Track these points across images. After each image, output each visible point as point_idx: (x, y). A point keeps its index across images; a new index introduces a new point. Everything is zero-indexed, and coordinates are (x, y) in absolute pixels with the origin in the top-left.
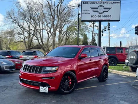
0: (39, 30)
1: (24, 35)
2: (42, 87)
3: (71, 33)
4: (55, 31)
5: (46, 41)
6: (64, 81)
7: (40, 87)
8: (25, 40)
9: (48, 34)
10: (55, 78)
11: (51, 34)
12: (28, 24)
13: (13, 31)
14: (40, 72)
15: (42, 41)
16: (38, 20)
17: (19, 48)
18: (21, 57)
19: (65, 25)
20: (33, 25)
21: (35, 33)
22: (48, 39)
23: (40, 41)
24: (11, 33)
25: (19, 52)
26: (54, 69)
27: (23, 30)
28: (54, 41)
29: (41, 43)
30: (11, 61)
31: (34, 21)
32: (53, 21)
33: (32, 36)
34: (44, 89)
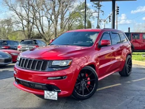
0: (39, 18)
1: (22, 23)
2: (48, 92)
3: (74, 20)
4: (56, 18)
5: (47, 30)
6: (79, 81)
7: (45, 92)
8: (24, 28)
9: (49, 22)
10: (67, 77)
11: (53, 21)
12: (26, 11)
13: (11, 19)
14: (44, 68)
15: (42, 30)
16: (37, 6)
17: (18, 38)
18: (19, 48)
19: (67, 11)
20: (32, 12)
21: (35, 21)
22: (49, 27)
23: (40, 30)
24: (8, 22)
25: (17, 42)
26: (64, 63)
27: (21, 17)
28: (56, 29)
29: (41, 32)
30: (7, 53)
31: (33, 7)
32: (54, 7)
33: (31, 24)
34: (51, 94)
